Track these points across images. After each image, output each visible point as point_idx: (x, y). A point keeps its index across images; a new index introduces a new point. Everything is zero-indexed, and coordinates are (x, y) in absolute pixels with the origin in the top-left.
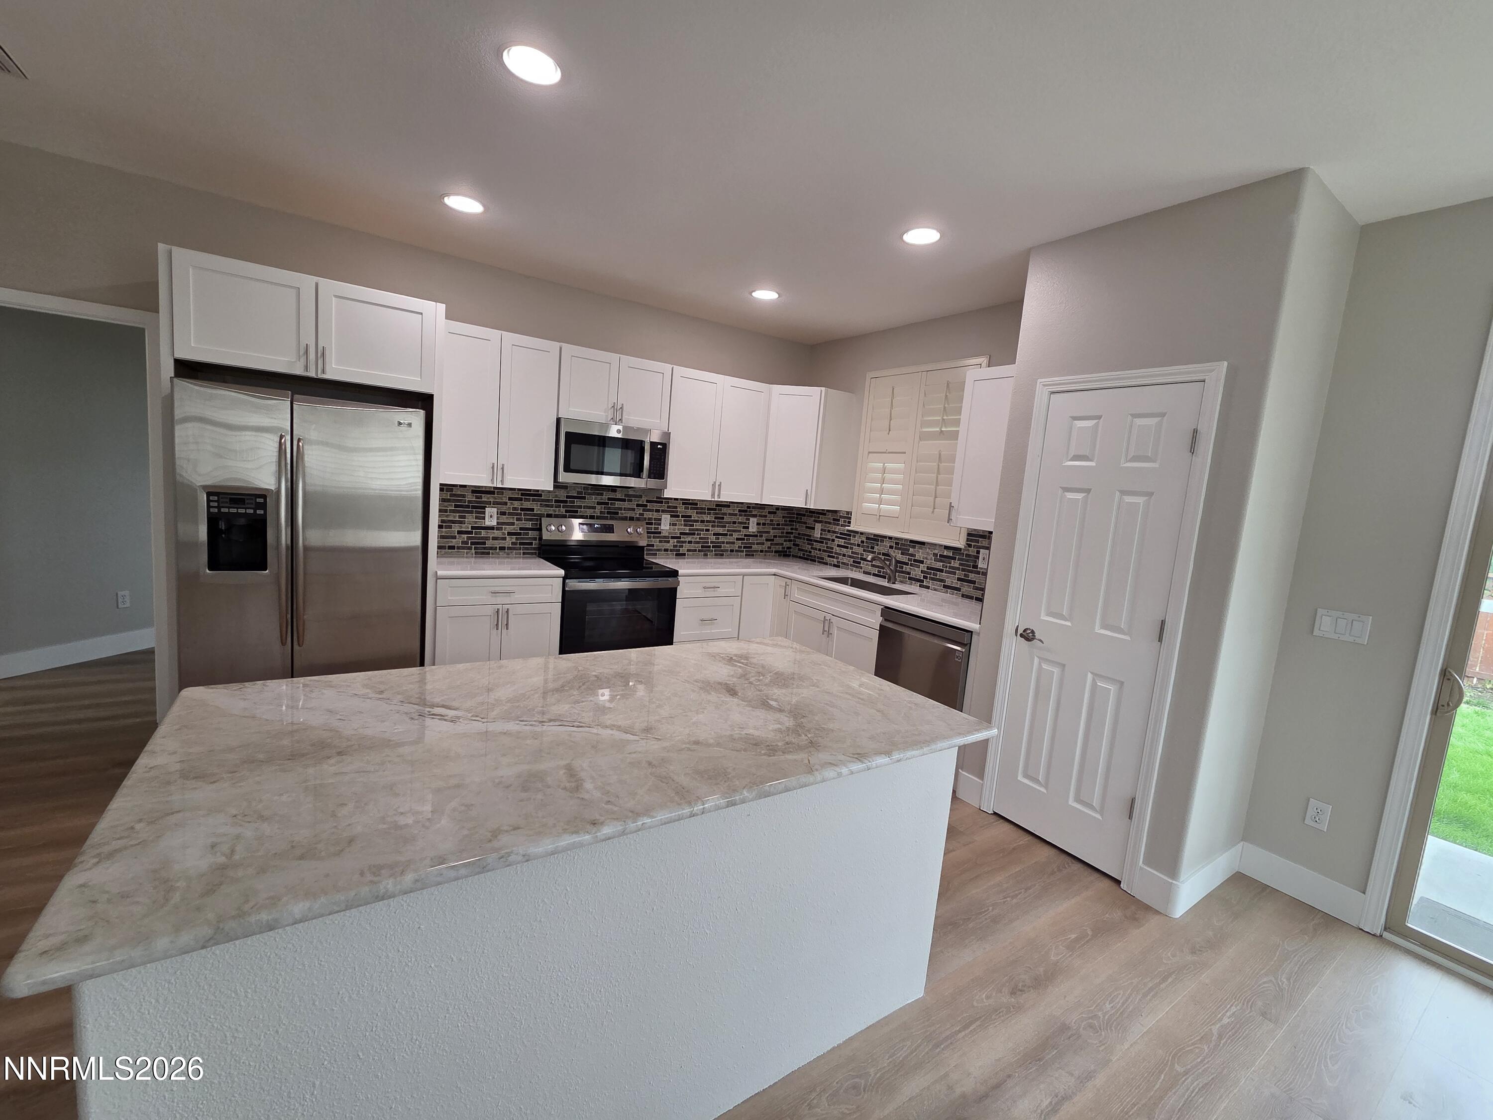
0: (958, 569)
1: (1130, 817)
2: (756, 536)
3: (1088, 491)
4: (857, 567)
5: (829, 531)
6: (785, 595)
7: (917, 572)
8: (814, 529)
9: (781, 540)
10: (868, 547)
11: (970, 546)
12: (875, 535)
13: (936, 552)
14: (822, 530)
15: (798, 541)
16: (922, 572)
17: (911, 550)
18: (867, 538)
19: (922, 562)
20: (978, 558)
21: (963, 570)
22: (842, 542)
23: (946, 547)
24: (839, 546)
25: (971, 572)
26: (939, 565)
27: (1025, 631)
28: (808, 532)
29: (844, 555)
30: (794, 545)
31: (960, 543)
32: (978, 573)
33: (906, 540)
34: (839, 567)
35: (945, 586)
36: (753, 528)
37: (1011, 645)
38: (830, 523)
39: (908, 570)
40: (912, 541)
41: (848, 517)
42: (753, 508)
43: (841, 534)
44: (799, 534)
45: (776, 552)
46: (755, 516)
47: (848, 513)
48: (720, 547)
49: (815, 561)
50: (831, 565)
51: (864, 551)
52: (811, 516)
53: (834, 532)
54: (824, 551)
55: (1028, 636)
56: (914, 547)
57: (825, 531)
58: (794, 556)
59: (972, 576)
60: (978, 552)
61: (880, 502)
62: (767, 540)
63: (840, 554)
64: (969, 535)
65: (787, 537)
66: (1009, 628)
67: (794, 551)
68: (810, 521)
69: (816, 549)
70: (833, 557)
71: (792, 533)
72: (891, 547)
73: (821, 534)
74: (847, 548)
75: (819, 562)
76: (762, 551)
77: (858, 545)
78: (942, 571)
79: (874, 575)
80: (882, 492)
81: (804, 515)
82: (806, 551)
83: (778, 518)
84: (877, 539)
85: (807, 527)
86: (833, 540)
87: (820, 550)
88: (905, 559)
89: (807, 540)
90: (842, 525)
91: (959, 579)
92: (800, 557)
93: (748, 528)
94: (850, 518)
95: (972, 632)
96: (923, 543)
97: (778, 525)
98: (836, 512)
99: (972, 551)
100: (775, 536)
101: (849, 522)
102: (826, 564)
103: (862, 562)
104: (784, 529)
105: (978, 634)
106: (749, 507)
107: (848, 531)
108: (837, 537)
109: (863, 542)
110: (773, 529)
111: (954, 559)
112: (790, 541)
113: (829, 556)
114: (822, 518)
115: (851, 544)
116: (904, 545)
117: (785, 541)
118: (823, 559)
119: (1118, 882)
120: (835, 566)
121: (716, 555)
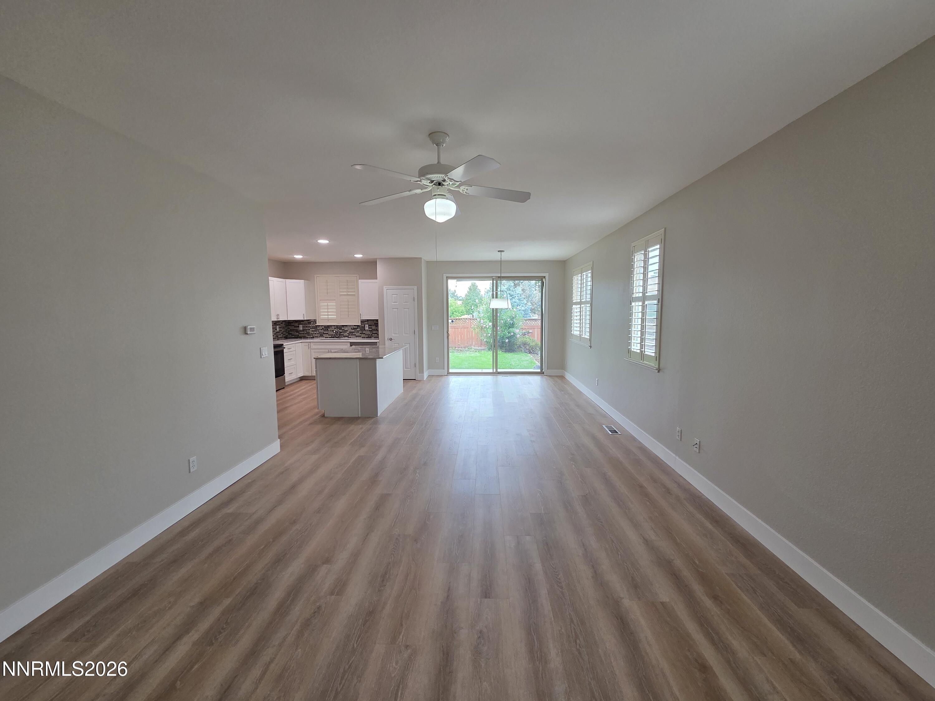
0: (359, 331)
1: (415, 366)
2: (278, 332)
3: (398, 309)
4: (322, 337)
5: (306, 327)
6: (309, 348)
7: (346, 334)
8: (299, 327)
9: (284, 333)
10: (325, 330)
11: (362, 324)
12: (328, 326)
13: (351, 327)
14: (303, 327)
15: (291, 332)
16: (348, 334)
17: (343, 328)
18: (324, 327)
19: (347, 331)
20: (365, 327)
21: (361, 331)
22: (314, 330)
23: (355, 326)
24: (312, 331)
25: (364, 331)
26: (353, 331)
27: (390, 339)
28: (296, 328)
29: (315, 334)
30: (288, 334)
31: (360, 324)
32: (366, 331)
33: (341, 325)
34: (314, 338)
35: (356, 336)
36: (278, 330)
37: (387, 343)
38: (307, 324)
39: (343, 334)
40: (342, 326)
41: (315, 321)
42: (277, 322)
43: (312, 327)
44: (291, 330)
45: (284, 337)
46: (277, 325)
47: (314, 320)
48: (278, 336)
49: (302, 338)
50: (310, 338)
51: (324, 331)
52: (297, 323)
53: (310, 327)
54: (305, 334)
55: (391, 339)
56: (344, 327)
57: (305, 327)
58: (289, 338)
59: (364, 332)
60: (365, 325)
61: (328, 315)
62: (282, 333)
63: (314, 334)
64: (361, 321)
65: (286, 331)
66: (386, 339)
67: (290, 336)
68: (296, 324)
69: (301, 334)
70: (310, 335)
71: (287, 330)
72: (335, 328)
73: (303, 328)
74: (316, 331)
75: (303, 338)
76: (281, 338)
77: (321, 330)
78: (354, 332)
79: (330, 338)
80: (328, 312)
81: (292, 323)
82: (296, 335)
83: (283, 325)
84: (329, 327)
85: (294, 327)
86: (309, 330)
87: (303, 334)
88: (341, 331)
89: (296, 331)
90: (312, 324)
91: (360, 333)
92: (293, 338)
93: (276, 329)
94: (316, 321)
95: (377, 342)
96: (347, 326)
97: (284, 327)
98: (309, 320)
99: (363, 325)
100: (283, 332)
101: (316, 323)
102: (308, 338)
103: (324, 335)
104: (285, 329)
105: (379, 342)
106: (276, 322)
107: (315, 326)
108: (310, 328)
109: (323, 328)
110: (283, 329)
111: (358, 328)
112: (287, 333)
113: (308, 335)
114: (302, 323)
115: (318, 330)
116: (340, 327)
117: (286, 333)
118: (305, 336)
119: (415, 379)
120: (311, 338)
121: (277, 339)
